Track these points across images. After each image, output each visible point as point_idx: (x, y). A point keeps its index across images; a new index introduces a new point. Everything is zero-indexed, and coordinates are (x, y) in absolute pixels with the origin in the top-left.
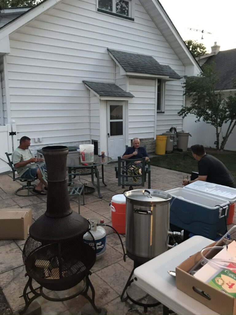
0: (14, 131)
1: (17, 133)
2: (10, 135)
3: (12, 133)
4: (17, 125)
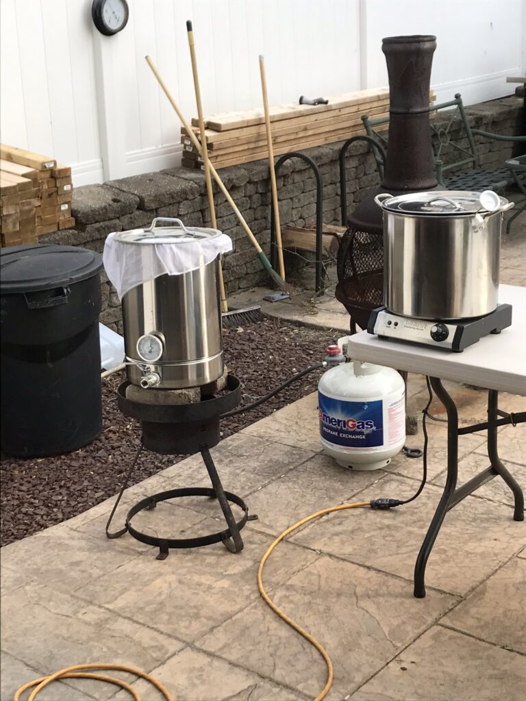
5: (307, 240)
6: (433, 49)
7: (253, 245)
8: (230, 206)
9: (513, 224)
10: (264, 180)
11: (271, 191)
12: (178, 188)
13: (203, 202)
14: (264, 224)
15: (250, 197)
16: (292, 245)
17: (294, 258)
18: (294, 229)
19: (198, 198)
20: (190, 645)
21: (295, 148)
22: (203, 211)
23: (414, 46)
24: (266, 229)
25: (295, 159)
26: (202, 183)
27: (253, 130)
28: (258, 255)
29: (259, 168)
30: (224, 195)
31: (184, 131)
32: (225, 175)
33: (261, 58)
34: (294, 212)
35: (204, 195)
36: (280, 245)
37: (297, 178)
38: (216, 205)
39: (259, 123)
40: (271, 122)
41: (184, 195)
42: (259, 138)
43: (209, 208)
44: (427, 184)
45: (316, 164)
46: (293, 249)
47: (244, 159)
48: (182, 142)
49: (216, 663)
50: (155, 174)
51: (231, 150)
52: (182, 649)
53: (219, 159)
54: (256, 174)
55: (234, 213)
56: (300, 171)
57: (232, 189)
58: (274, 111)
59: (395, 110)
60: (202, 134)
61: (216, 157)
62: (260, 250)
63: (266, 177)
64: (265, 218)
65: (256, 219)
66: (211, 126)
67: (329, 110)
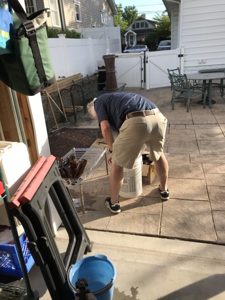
0: (182, 54)
2: (178, 57)
3: (180, 55)
4: (185, 49)
5: (69, 110)
10: (58, 96)
16: (66, 111)
18: (65, 107)
21: (61, 88)
29: (57, 93)
30: (52, 100)
37: (63, 95)
42: (54, 86)
47: (52, 92)
54: (56, 95)
67: (66, 79)
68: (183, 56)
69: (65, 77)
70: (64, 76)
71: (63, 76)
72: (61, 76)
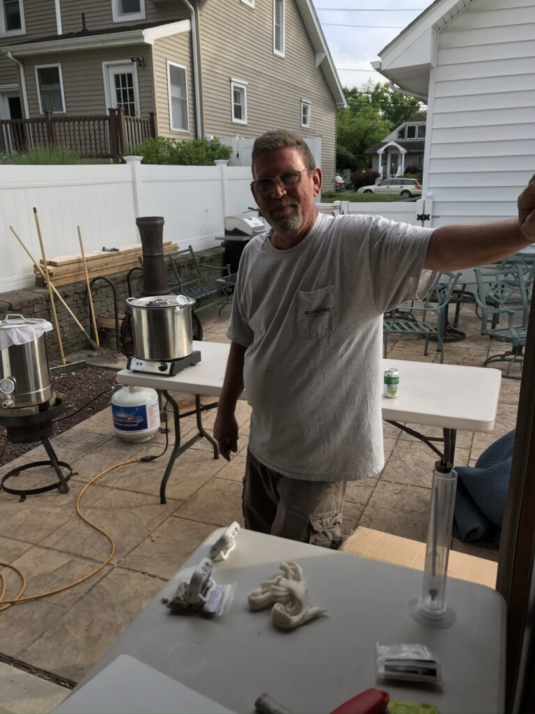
0: (426, 213)
1: (433, 217)
2: (418, 219)
3: (422, 215)
4: (434, 202)
5: (111, 323)
6: (163, 224)
7: (80, 327)
8: (64, 306)
9: (222, 311)
10: (84, 292)
11: (89, 297)
12: (33, 298)
13: (48, 305)
14: (85, 315)
15: (76, 301)
16: (103, 326)
17: (104, 333)
18: (103, 317)
19: (45, 303)
20: (36, 545)
21: (102, 274)
22: (49, 310)
23: (152, 222)
24: (87, 318)
25: (102, 280)
26: (47, 295)
27: (77, 265)
28: (82, 332)
29: (81, 285)
30: (61, 301)
31: (35, 266)
32: (61, 290)
33: (78, 227)
34: (103, 308)
35: (49, 301)
36: (96, 327)
37: (104, 290)
38: (56, 306)
39: (79, 261)
40: (87, 261)
41: (36, 301)
42: (80, 269)
43: (52, 308)
44: (165, 292)
45: (113, 282)
46: (102, 328)
47: (72, 281)
48: (35, 272)
49: (51, 552)
50: (19, 290)
51: (64, 276)
52: (31, 548)
53: (57, 281)
54: (79, 289)
55: (67, 310)
56: (105, 287)
57: (65, 297)
58: (87, 255)
59: (146, 254)
60: (45, 268)
61: (55, 280)
62: (83, 329)
63: (84, 289)
64: (86, 312)
65: (80, 313)
66: (51, 264)
67: (120, 254)
68: (428, 219)
69: (118, 250)
70: (117, 248)
71: (113, 247)
72: (109, 247)
